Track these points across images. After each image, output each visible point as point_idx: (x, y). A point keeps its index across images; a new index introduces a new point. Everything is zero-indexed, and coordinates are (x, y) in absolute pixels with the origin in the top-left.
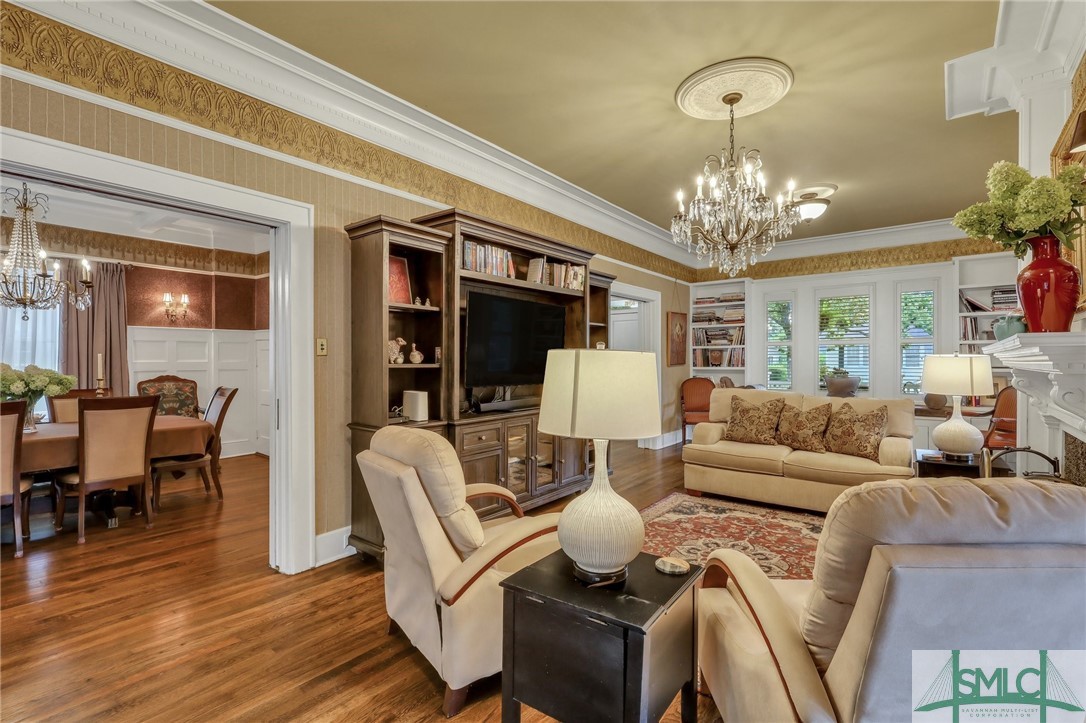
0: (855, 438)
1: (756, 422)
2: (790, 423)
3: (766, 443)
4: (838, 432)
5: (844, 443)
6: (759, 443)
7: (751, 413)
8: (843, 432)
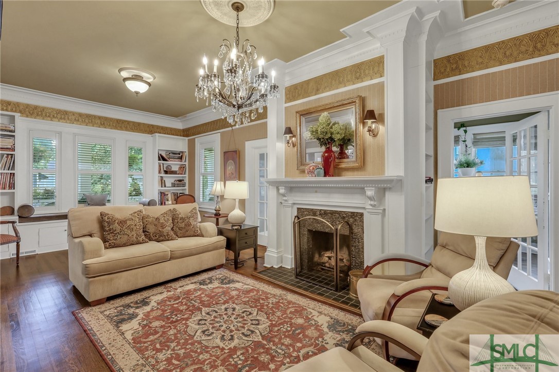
0: (192, 227)
1: (135, 228)
2: (155, 225)
3: (143, 242)
4: (183, 225)
5: (187, 231)
6: (139, 243)
7: (129, 223)
8: (185, 225)
